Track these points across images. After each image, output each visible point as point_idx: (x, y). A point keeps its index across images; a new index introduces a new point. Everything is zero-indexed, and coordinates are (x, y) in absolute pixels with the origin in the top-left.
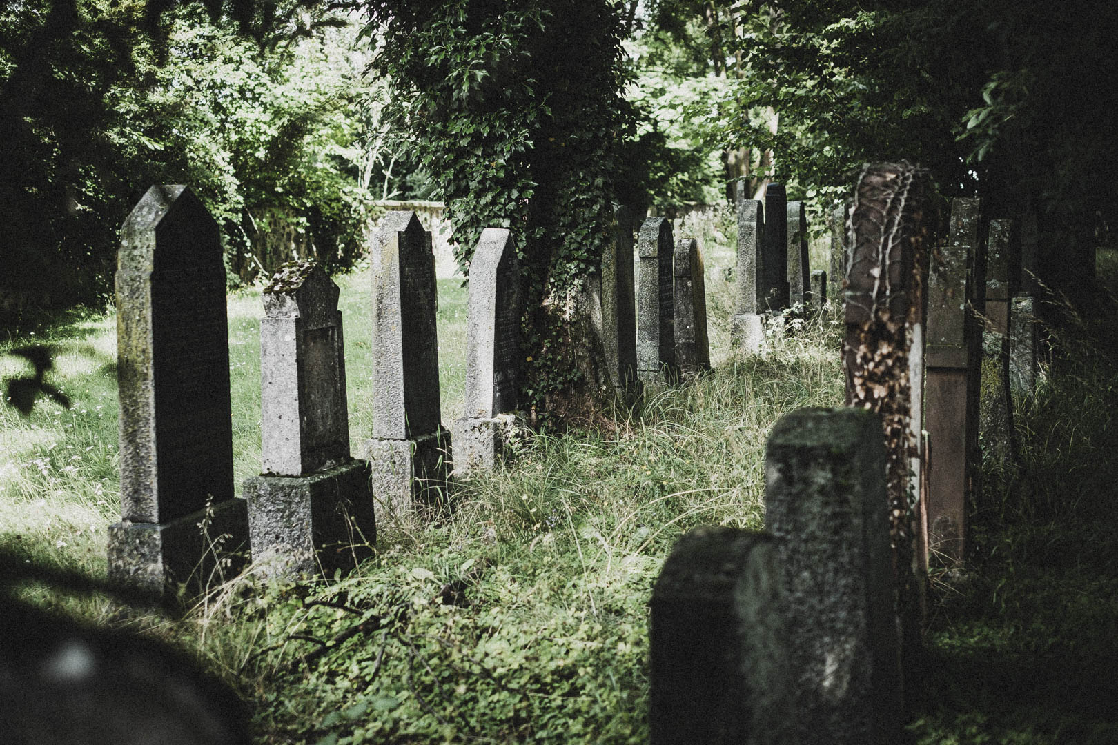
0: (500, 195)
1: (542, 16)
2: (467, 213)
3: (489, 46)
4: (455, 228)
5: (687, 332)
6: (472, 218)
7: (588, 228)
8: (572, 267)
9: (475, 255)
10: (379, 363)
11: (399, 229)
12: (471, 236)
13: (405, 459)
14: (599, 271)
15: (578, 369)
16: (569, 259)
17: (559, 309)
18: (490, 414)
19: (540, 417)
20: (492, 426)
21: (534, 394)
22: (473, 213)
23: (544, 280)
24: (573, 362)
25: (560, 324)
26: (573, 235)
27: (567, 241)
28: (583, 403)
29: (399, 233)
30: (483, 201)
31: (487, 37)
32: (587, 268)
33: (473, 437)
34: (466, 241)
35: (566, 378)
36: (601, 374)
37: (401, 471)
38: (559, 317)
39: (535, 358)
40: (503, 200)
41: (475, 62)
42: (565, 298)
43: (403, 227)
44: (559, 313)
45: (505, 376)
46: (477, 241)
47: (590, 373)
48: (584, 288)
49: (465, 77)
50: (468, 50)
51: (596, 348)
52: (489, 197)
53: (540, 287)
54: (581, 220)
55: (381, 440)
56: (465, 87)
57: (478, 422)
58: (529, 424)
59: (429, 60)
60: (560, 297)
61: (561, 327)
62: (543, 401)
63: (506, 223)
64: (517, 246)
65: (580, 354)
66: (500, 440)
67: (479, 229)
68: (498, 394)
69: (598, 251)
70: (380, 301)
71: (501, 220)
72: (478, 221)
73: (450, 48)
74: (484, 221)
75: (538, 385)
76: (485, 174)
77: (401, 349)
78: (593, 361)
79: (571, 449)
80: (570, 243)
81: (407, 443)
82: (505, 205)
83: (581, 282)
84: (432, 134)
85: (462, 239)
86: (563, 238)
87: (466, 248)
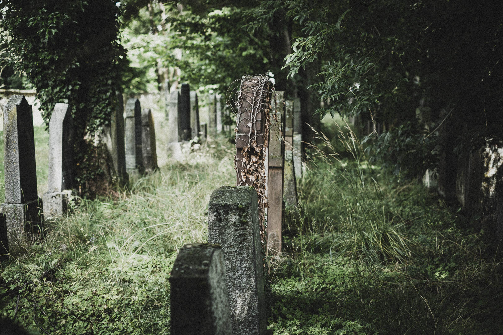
0: (63, 88)
1: (83, 4)
2: (47, 96)
3: (58, 18)
4: (41, 103)
5: (148, 151)
6: (50, 98)
7: (104, 103)
8: (97, 121)
9: (52, 116)
10: (7, 167)
11: (16, 104)
12: (50, 107)
13: (21, 213)
14: (110, 123)
15: (101, 169)
16: (96, 118)
17: (91, 141)
18: (60, 190)
19: (83, 191)
20: (61, 196)
21: (80, 181)
22: (50, 96)
23: (84, 128)
24: (98, 165)
25: (92, 148)
26: (98, 107)
27: (95, 109)
28: (103, 184)
29: (17, 105)
30: (55, 91)
31: (57, 14)
32: (104, 122)
33: (52, 201)
34: (47, 109)
35: (95, 173)
36: (111, 171)
37: (19, 218)
38: (92, 144)
39: (81, 164)
40: (65, 90)
41: (51, 25)
42: (94, 136)
43: (19, 102)
44: (92, 143)
45: (67, 172)
46: (52, 109)
47: (107, 170)
48: (103, 132)
49: (47, 32)
50: (47, 19)
51: (109, 159)
52: (58, 89)
53: (82, 131)
54: (101, 100)
55: (9, 203)
56: (47, 37)
57: (54, 194)
58: (78, 194)
59: (29, 24)
60: (92, 136)
61: (93, 149)
62: (84, 184)
63: (66, 101)
64: (72, 112)
65: (102, 161)
66: (65, 203)
67: (54, 104)
68: (64, 181)
69: (109, 114)
70: (8, 138)
71: (64, 100)
72: (53, 100)
73: (39, 18)
74: (56, 100)
75: (82, 176)
76: (56, 78)
77: (18, 161)
78: (108, 165)
79: (99, 206)
80: (96, 111)
81: (22, 205)
82: (66, 92)
83: (102, 128)
84: (30, 59)
85: (45, 108)
86: (93, 108)
87: (47, 112)
